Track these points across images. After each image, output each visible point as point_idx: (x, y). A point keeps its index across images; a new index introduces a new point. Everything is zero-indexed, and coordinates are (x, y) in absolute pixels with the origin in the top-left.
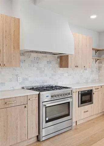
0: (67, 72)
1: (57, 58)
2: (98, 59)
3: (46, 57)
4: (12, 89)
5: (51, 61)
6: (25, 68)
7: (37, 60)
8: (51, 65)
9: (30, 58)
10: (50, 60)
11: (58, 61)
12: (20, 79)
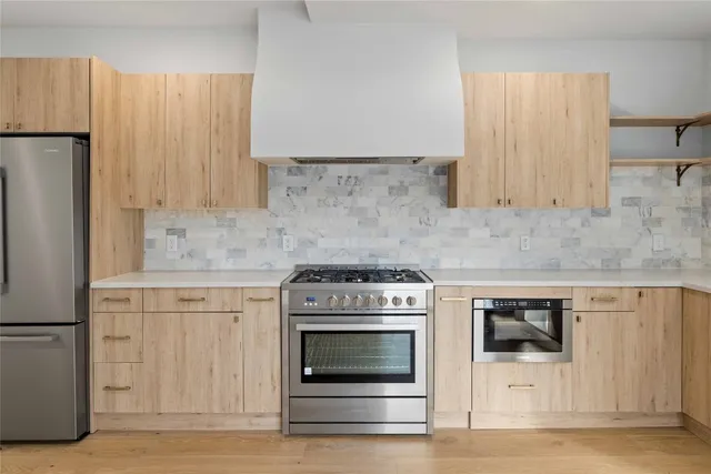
0: (487, 225)
1: (436, 173)
2: (688, 166)
3: (385, 172)
4: (265, 267)
5: (406, 184)
6: (306, 211)
7: (351, 187)
8: (405, 199)
9: (322, 180)
10: (402, 182)
11: (438, 183)
12: (290, 242)
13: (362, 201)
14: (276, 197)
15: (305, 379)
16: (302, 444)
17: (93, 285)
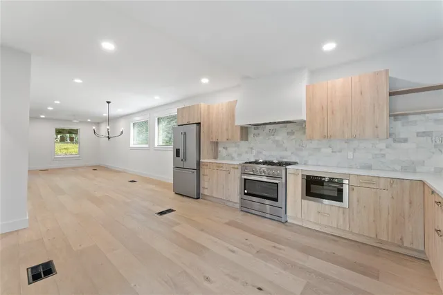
5: (294, 131)
6: (259, 142)
7: (273, 132)
8: (293, 137)
9: (264, 131)
10: (292, 130)
12: (254, 152)
13: (277, 138)
14: (251, 137)
15: (245, 194)
16: (242, 213)
17: (201, 160)
